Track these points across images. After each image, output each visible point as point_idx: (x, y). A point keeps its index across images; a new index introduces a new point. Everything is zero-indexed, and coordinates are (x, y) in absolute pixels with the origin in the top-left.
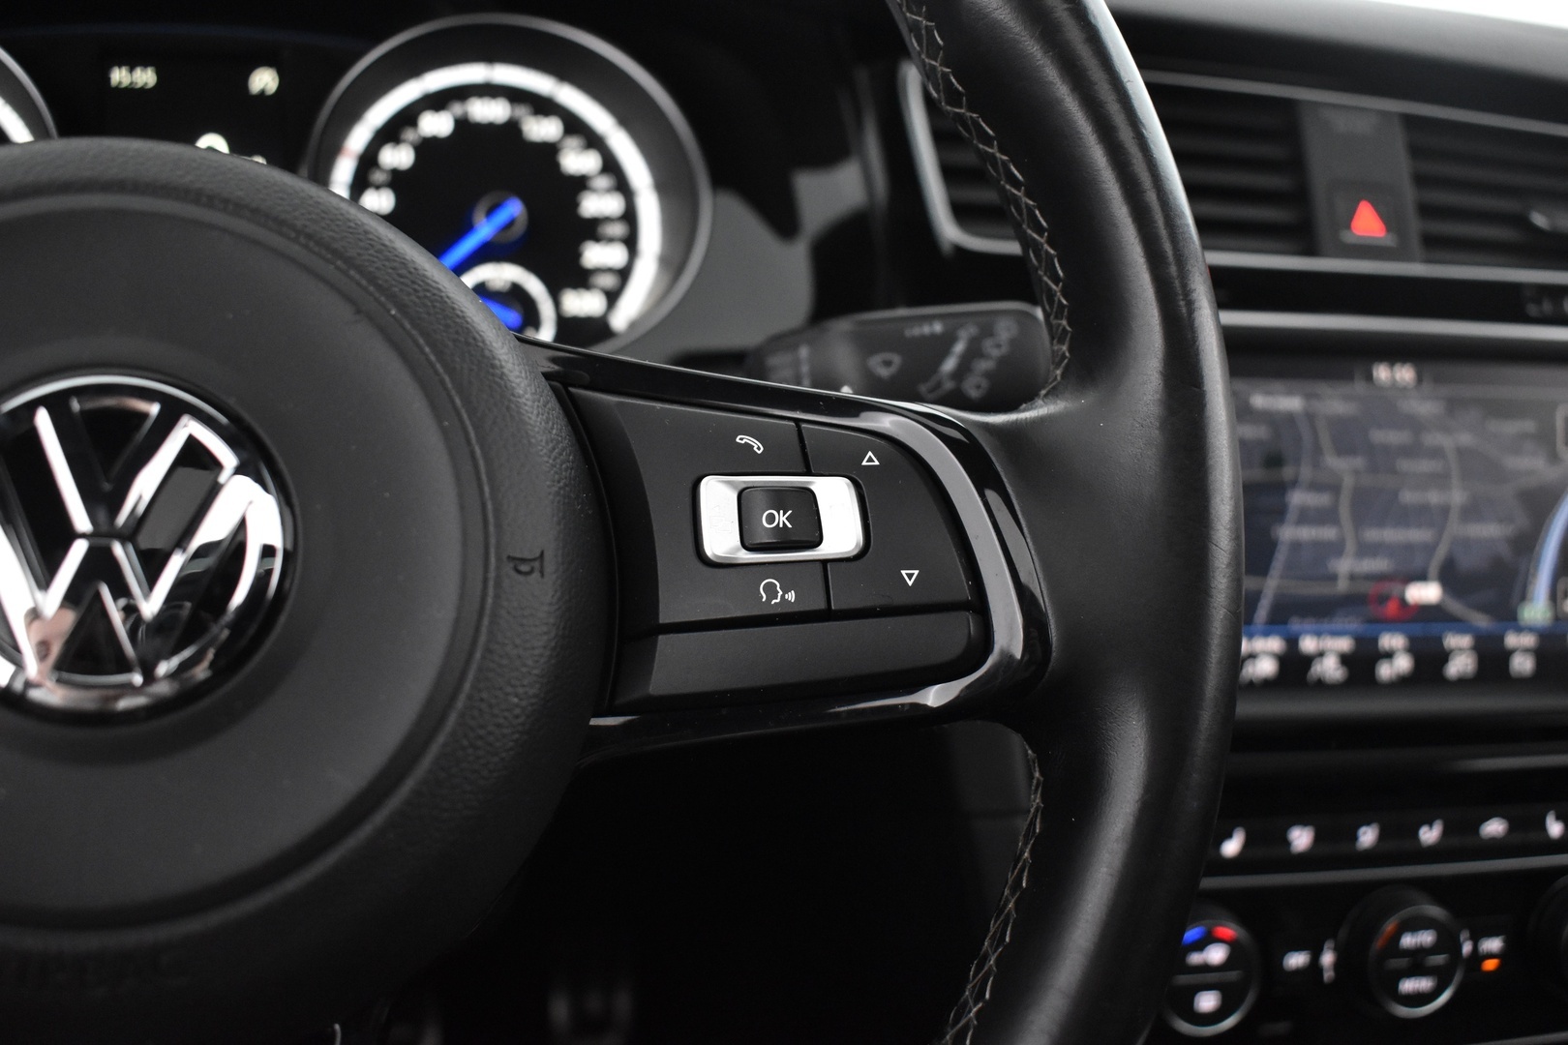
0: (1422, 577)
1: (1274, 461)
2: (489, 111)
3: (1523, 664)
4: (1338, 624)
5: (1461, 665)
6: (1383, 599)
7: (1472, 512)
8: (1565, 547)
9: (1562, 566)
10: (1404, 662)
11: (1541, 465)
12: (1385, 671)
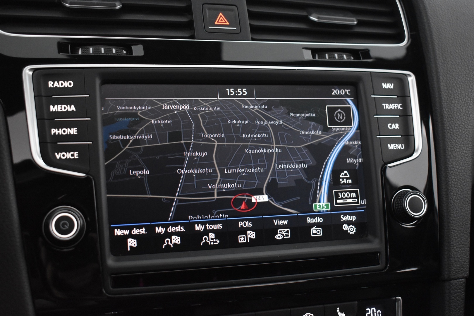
1: (175, 136)
3: (316, 232)
4: (215, 217)
6: (238, 202)
7: (282, 158)
8: (335, 174)
9: (335, 182)
10: (251, 234)
11: (319, 133)
12: (242, 239)
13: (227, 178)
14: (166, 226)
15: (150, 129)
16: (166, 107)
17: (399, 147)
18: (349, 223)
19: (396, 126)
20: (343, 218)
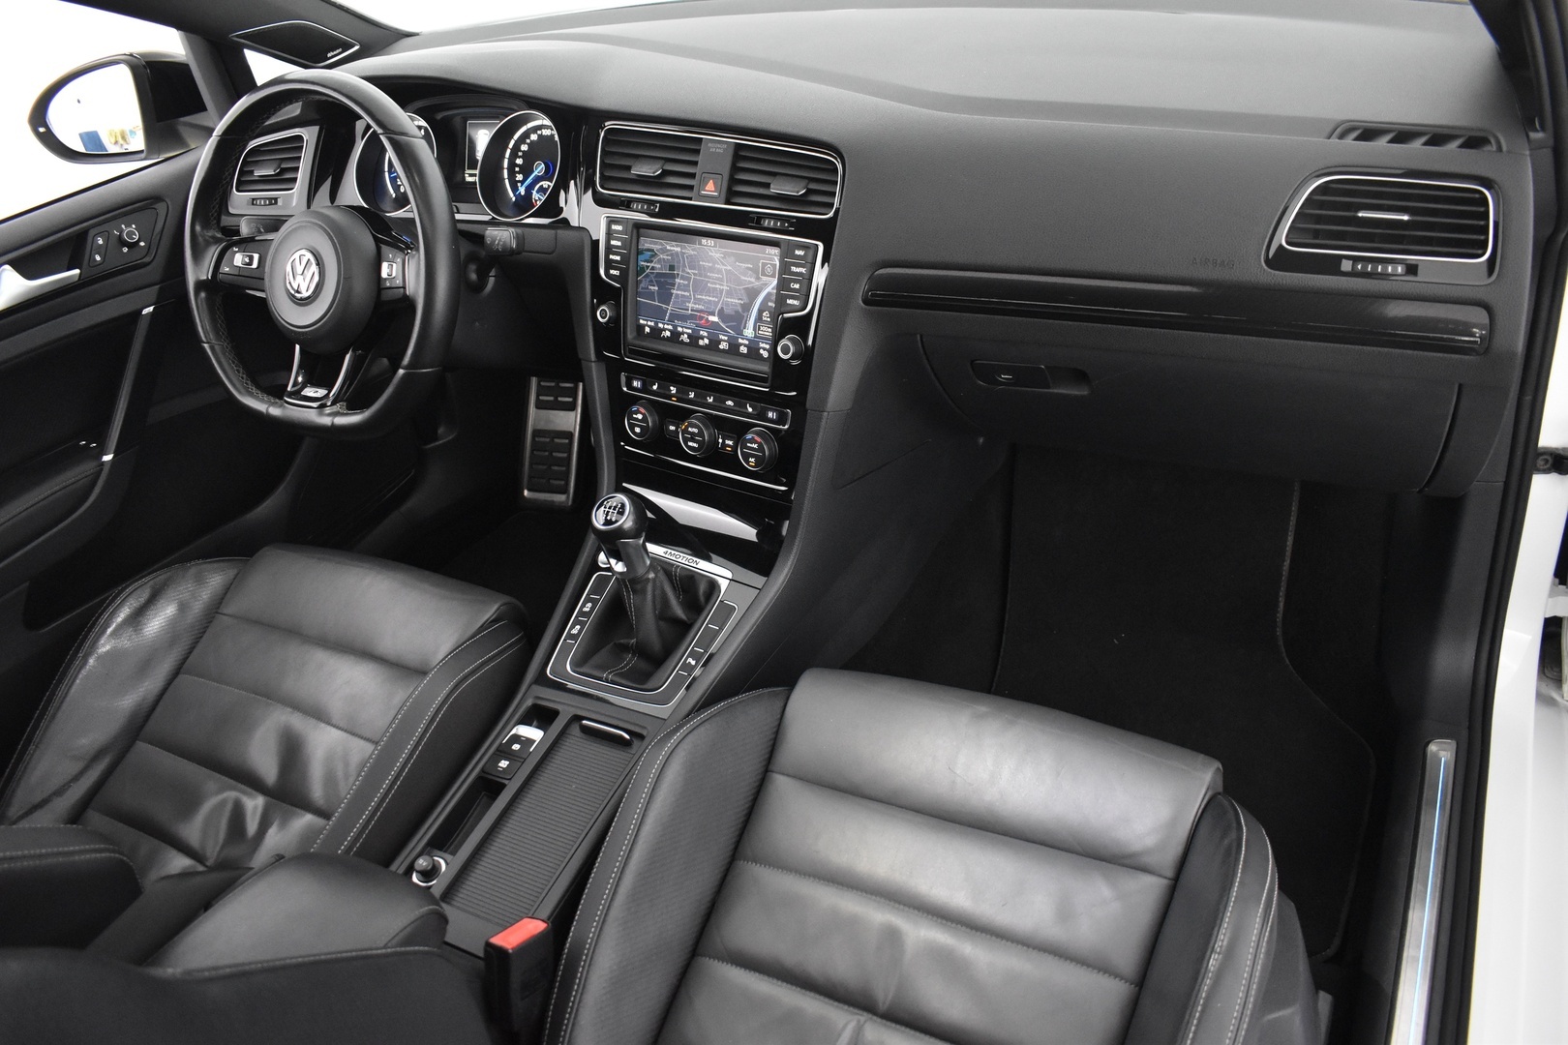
0: (713, 314)
1: (672, 268)
3: (744, 350)
5: (723, 346)
6: (701, 318)
7: (729, 294)
8: (760, 312)
9: (759, 318)
10: (706, 341)
11: (753, 280)
12: (701, 342)
13: (698, 301)
15: (659, 261)
16: (668, 248)
17: (796, 302)
18: (764, 349)
19: (797, 286)
20: (762, 345)
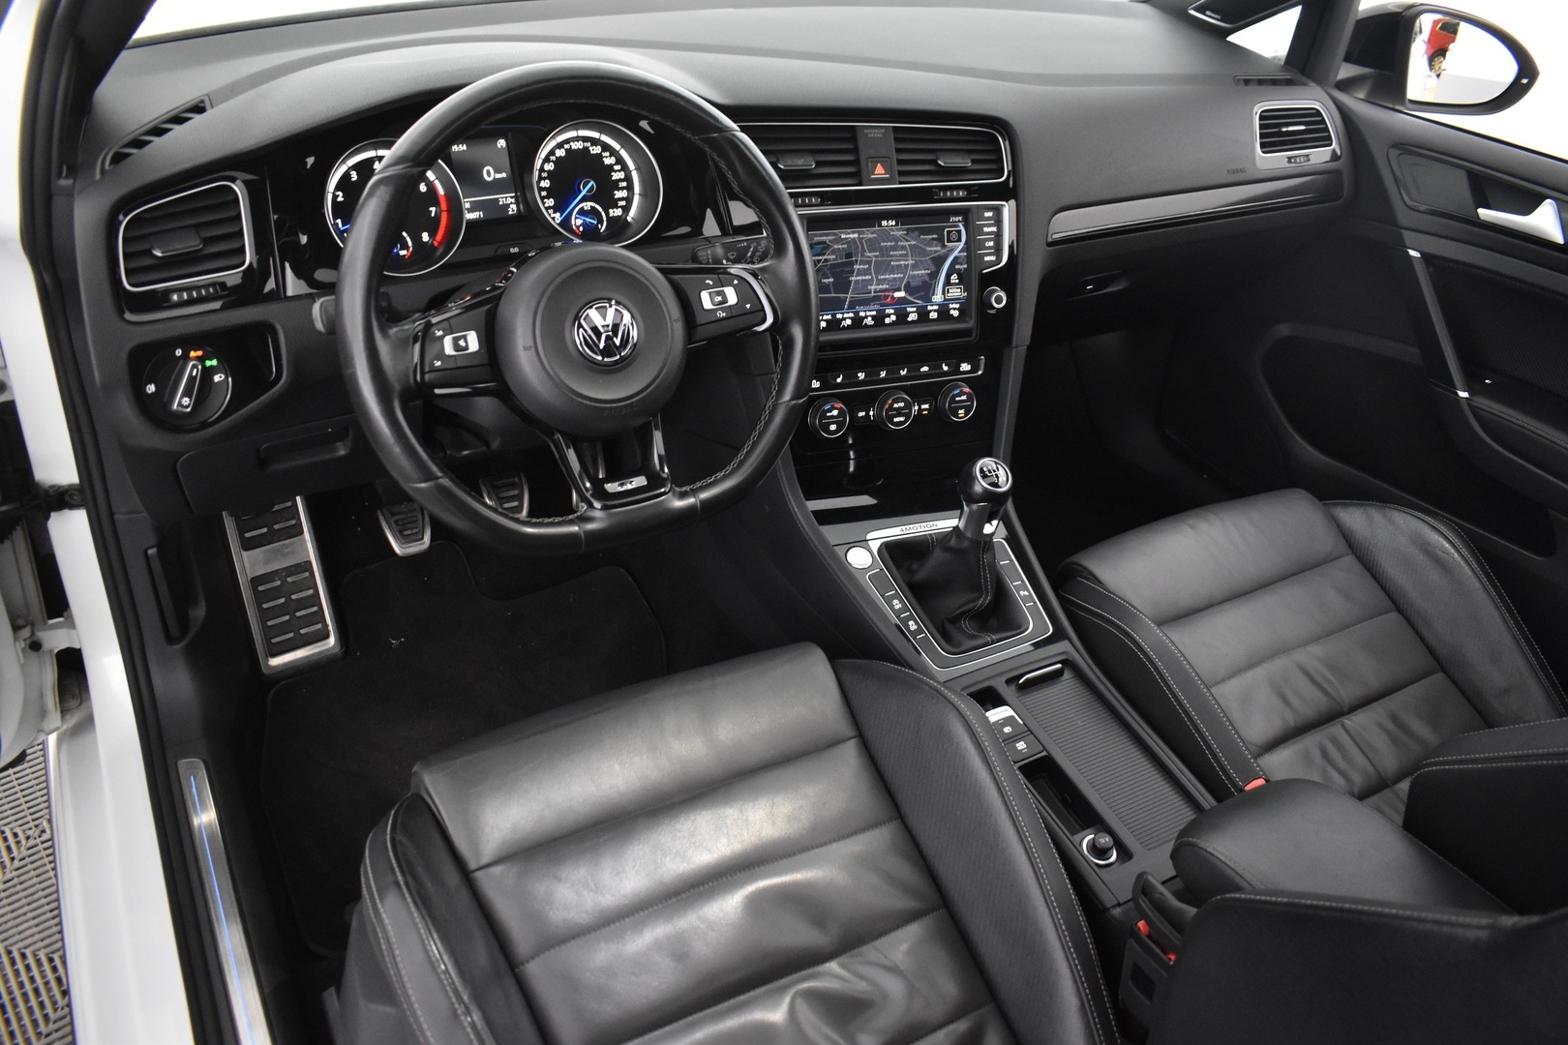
0: (899, 290)
1: (849, 255)
2: (577, 145)
3: (934, 315)
4: (872, 307)
5: (913, 317)
6: (886, 297)
7: (915, 267)
8: (948, 276)
9: (948, 282)
10: (893, 318)
11: (939, 248)
12: (887, 321)
13: (880, 282)
14: (843, 313)
15: (833, 253)
16: (843, 236)
17: (993, 258)
18: (955, 309)
19: (991, 244)
20: (951, 306)
